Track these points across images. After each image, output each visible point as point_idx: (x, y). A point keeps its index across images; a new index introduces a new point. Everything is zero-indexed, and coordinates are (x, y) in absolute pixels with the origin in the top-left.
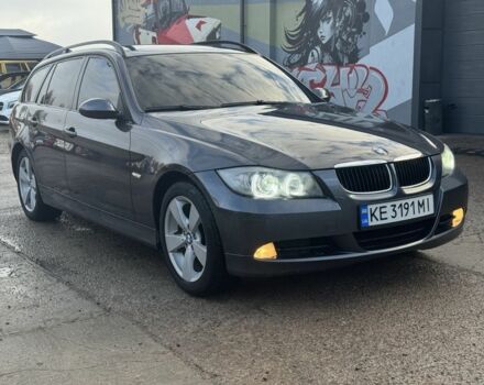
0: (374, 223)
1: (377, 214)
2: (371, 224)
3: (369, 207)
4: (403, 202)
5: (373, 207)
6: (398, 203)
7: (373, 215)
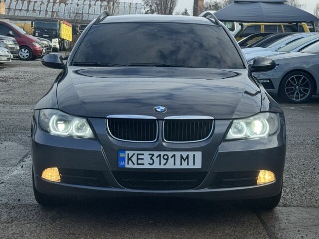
0: (131, 166)
1: (134, 159)
2: (127, 166)
3: (127, 152)
4: (162, 153)
5: (131, 153)
6: (156, 153)
7: (129, 159)
